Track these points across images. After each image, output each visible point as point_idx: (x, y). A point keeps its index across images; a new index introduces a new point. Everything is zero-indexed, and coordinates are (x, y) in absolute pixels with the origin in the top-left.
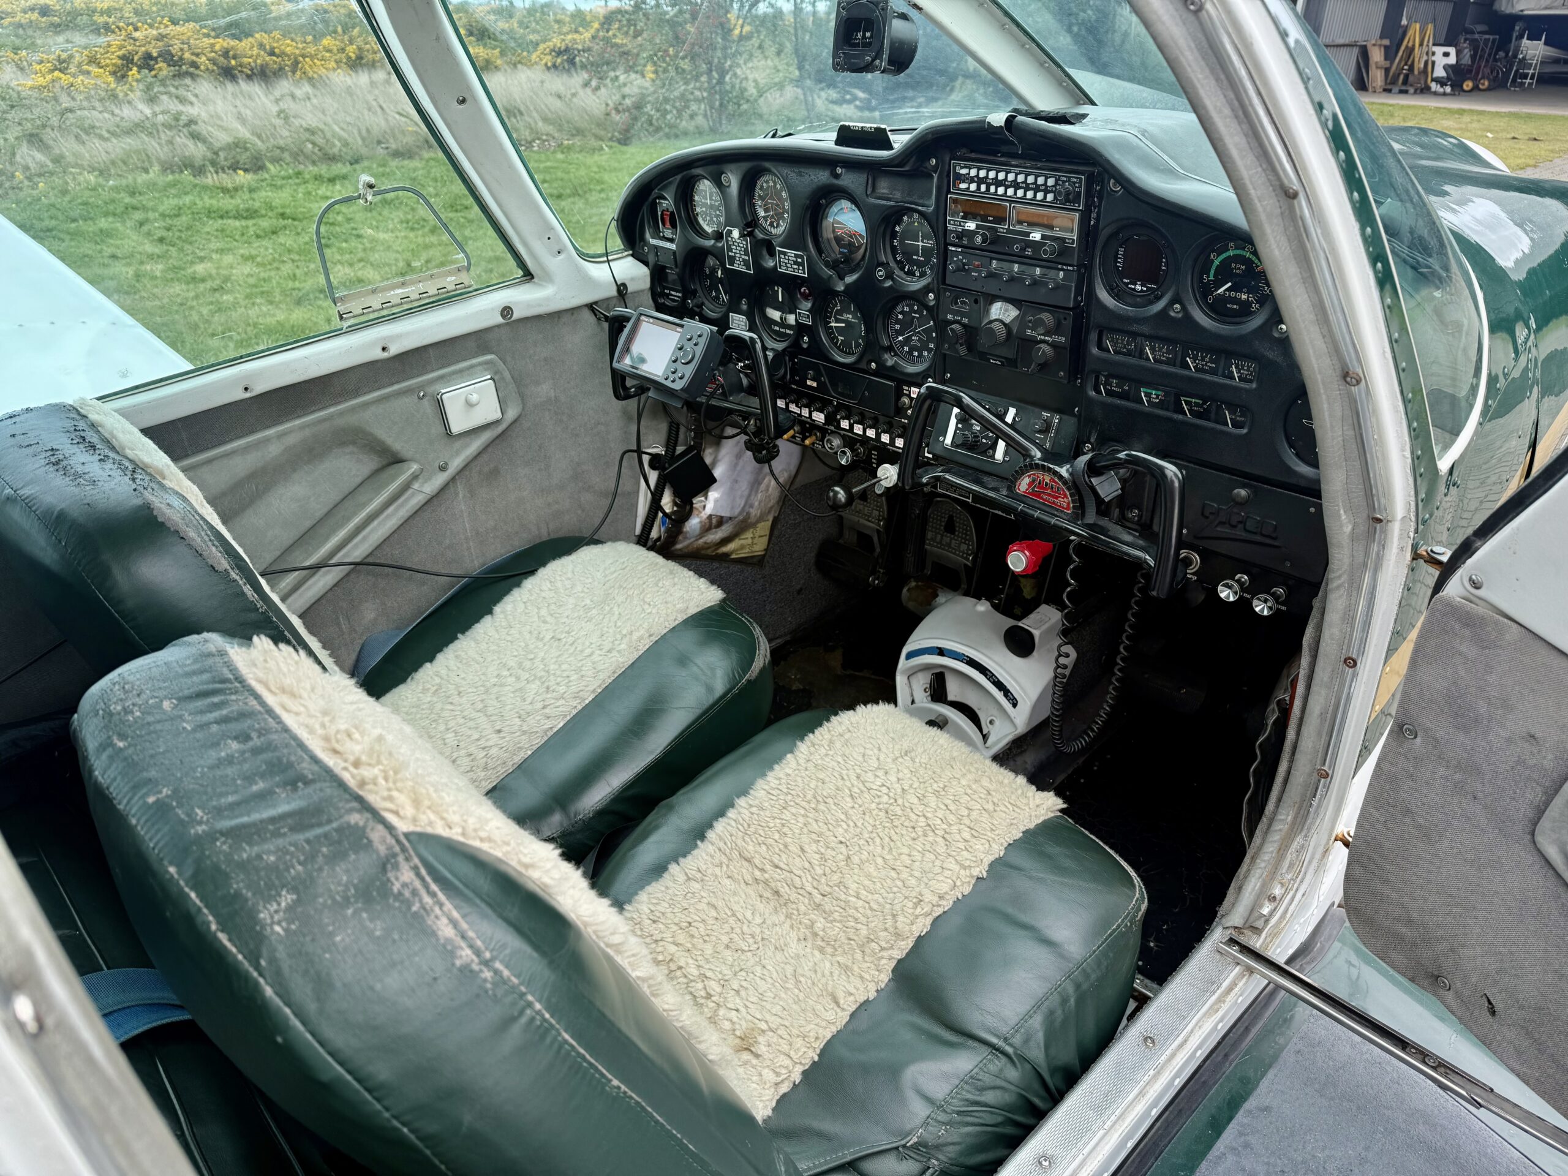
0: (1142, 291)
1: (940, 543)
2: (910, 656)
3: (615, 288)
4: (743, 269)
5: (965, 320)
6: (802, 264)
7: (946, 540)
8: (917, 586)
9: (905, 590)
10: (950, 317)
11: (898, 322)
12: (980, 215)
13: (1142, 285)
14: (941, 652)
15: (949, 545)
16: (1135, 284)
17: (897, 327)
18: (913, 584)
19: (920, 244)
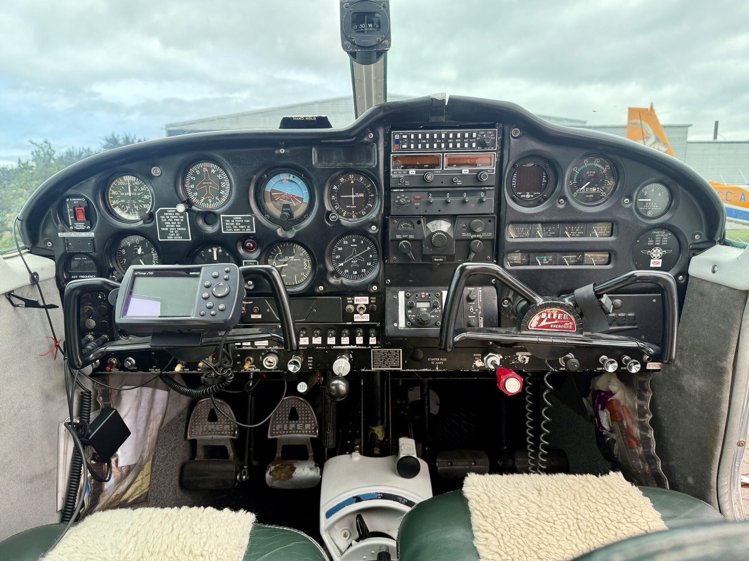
0: (530, 198)
1: (288, 430)
2: (329, 514)
3: (28, 276)
4: (180, 239)
5: (411, 237)
6: (251, 224)
7: (292, 426)
8: (276, 469)
9: (267, 475)
10: (398, 237)
11: (338, 253)
12: (418, 165)
13: (530, 194)
14: (358, 499)
15: (295, 429)
16: (526, 194)
17: (338, 257)
18: (272, 468)
19: (353, 196)
